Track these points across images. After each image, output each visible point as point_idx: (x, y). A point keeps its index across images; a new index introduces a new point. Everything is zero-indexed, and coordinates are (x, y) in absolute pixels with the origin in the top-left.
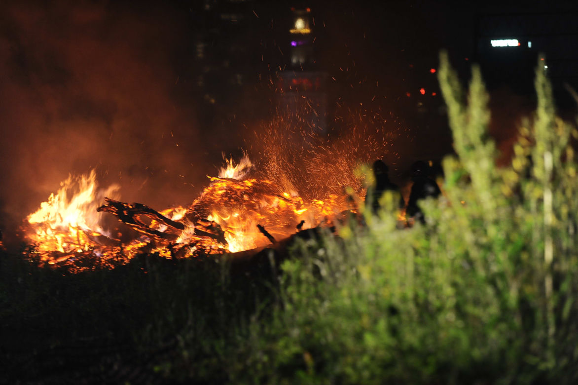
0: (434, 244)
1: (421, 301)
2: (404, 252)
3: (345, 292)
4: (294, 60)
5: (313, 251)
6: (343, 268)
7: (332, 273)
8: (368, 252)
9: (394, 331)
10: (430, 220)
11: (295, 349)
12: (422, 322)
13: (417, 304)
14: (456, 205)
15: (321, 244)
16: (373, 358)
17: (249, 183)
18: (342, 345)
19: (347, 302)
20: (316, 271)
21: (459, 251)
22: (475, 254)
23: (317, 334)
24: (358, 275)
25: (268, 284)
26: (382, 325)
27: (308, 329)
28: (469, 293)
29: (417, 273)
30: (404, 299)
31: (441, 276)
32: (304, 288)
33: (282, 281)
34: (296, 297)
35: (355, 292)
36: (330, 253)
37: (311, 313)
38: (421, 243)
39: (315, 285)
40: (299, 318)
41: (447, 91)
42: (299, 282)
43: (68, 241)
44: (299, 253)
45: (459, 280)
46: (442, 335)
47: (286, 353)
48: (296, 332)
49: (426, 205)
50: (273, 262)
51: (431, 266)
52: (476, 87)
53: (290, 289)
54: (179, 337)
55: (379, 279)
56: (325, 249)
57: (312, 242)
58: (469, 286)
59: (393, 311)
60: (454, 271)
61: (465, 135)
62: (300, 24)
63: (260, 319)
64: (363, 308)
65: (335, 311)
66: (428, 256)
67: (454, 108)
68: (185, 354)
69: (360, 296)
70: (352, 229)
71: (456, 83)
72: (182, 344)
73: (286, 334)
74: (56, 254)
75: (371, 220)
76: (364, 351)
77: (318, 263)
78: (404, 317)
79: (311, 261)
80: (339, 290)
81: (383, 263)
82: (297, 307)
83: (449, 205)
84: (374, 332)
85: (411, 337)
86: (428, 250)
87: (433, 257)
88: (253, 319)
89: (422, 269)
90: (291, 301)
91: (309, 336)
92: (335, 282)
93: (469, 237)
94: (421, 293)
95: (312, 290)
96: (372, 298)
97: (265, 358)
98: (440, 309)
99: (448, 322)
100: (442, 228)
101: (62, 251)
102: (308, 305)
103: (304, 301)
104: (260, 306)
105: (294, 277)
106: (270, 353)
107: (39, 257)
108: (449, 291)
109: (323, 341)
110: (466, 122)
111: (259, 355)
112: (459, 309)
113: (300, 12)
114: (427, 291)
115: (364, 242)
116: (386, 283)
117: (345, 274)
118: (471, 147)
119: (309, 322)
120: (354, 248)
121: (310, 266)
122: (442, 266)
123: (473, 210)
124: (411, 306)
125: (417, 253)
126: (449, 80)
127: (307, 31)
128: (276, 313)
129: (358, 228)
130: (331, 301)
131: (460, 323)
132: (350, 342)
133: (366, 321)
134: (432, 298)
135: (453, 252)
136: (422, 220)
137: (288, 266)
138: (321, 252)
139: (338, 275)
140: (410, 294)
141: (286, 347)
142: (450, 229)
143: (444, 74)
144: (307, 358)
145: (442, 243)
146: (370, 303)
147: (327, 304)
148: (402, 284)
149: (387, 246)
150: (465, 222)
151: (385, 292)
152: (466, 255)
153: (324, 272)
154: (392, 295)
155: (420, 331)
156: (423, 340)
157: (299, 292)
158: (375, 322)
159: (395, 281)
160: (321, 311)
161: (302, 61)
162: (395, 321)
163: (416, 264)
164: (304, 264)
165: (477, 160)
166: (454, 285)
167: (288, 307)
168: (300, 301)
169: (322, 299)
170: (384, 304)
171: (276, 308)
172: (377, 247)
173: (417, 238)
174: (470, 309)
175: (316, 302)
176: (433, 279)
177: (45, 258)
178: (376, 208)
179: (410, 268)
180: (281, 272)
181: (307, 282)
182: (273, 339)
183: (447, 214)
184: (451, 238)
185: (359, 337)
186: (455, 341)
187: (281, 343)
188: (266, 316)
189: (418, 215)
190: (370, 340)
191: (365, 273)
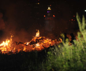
0: (76, 48)
1: (74, 59)
2: (70, 50)
3: (59, 57)
4: (48, 15)
5: (53, 50)
6: (59, 53)
7: (57, 54)
8: (64, 50)
9: (69, 64)
10: (75, 44)
11: (50, 68)
12: (74, 63)
13: (73, 59)
14: (80, 41)
15: (55, 49)
16: (65, 70)
17: (40, 38)
18: (59, 67)
19: (60, 59)
20: (54, 54)
21: (81, 49)
22: (84, 50)
23: (54, 65)
24: (62, 54)
25: (45, 56)
26: (67, 63)
27: (53, 64)
28: (83, 57)
29: (73, 54)
30: (71, 59)
31: (77, 54)
32: (52, 57)
33: (48, 56)
34: (50, 58)
35: (61, 57)
36: (56, 50)
37: (53, 61)
38: (73, 48)
39: (54, 56)
40: (51, 62)
41: (78, 20)
42: (51, 56)
43: (7, 49)
44: (51, 50)
45: (81, 55)
46: (78, 65)
47: (49, 69)
48: (50, 65)
49: (74, 41)
50: (46, 52)
51: (75, 52)
52: (83, 19)
53: (49, 57)
54: (29, 66)
55: (66, 55)
56: (56, 49)
57: (53, 48)
58: (83, 56)
59: (69, 61)
60: (80, 53)
61: (82, 28)
62: (49, 8)
63: (44, 63)
64: (63, 60)
65: (58, 61)
66: (75, 50)
67: (79, 23)
68: (30, 69)
69: (62, 58)
70: (61, 46)
71: (79, 18)
72: (29, 68)
73: (49, 65)
74: (5, 52)
75: (64, 44)
76: (63, 68)
77: (54, 52)
78: (71, 62)
79: (53, 52)
80: (58, 57)
81: (66, 52)
82: (50, 60)
83: (79, 41)
84: (65, 65)
85: (72, 65)
86: (75, 49)
87: (76, 51)
88: (42, 63)
89: (74, 53)
90: (49, 59)
91: (53, 66)
92: (57, 55)
93: (83, 47)
94: (74, 57)
95: (53, 57)
96: (65, 58)
97: (45, 70)
98: (77, 60)
99: (79, 62)
100: (77, 45)
101: (6, 51)
102: (53, 60)
103: (52, 59)
104: (44, 60)
105: (50, 55)
106: (46, 69)
107: (2, 52)
108: (79, 57)
109: (56, 67)
110: (82, 25)
111: (44, 69)
112: (81, 60)
113: (49, 6)
114: (75, 57)
115: (63, 48)
116: (67, 55)
117: (59, 54)
118: (83, 30)
119: (53, 63)
120: (61, 49)
121: (53, 53)
122: (78, 52)
123: (83, 42)
124: (72, 60)
125: (73, 50)
126: (78, 18)
127: (50, 9)
128: (47, 62)
129: (62, 46)
130: (57, 59)
131: (81, 63)
132: (61, 67)
133: (64, 63)
134: (76, 58)
135: (80, 49)
136: (74, 44)
137: (49, 53)
138: (55, 50)
139: (58, 54)
140: (72, 57)
141: (49, 68)
142: (79, 45)
143: (77, 17)
144: (53, 70)
145: (78, 48)
146: (64, 59)
147: (56, 60)
148: (70, 56)
149: (67, 49)
150: (82, 44)
151: (67, 57)
152: (82, 50)
153: (55, 54)
154: (68, 58)
155: (74, 64)
156: (74, 66)
157: (51, 57)
158: (65, 63)
159: (69, 55)
160: (55, 61)
161: (50, 15)
162: (69, 62)
163: (73, 52)
164: (52, 52)
165: (84, 32)
166: (80, 56)
167: (49, 60)
168: (51, 59)
169: (55, 59)
170: (67, 59)
171: (47, 60)
172: (65, 49)
173: (73, 47)
174: (83, 60)
175: (54, 59)
176: (76, 55)
177: (3, 52)
178: (65, 42)
179: (72, 53)
180: (47, 54)
181: (52, 56)
182: (46, 66)
183: (78, 42)
184: (79, 47)
185: (62, 65)
186: (81, 66)
187: (48, 67)
188: (45, 62)
189: (73, 43)
190: (64, 66)
191: (63, 54)
